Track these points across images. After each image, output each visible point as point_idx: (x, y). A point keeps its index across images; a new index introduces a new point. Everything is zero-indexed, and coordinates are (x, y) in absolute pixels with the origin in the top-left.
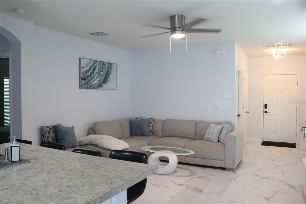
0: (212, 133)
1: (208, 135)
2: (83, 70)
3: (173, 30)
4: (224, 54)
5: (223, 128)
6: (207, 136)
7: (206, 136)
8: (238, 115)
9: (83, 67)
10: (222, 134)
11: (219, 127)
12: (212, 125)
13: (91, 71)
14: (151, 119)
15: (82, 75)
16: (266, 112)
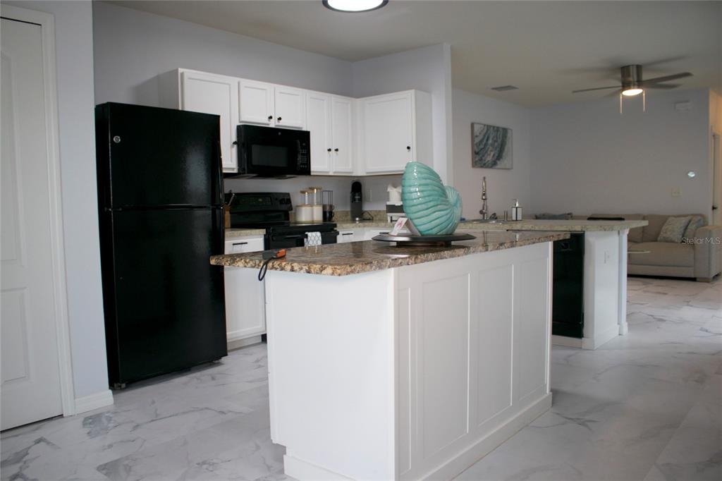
0: (673, 230)
1: (666, 233)
2: (477, 140)
3: (626, 86)
5: (690, 221)
6: (665, 235)
7: (662, 235)
8: (714, 208)
9: (477, 136)
10: (688, 230)
11: (684, 221)
12: (670, 219)
13: (485, 141)
14: (569, 214)
15: (475, 147)
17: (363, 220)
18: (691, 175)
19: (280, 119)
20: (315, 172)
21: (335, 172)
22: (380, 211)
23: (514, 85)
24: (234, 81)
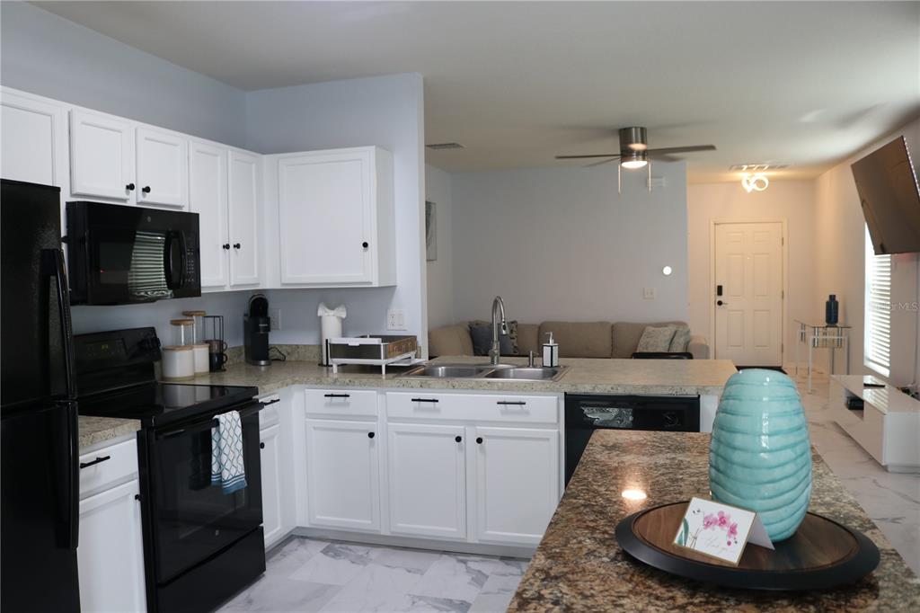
0: (654, 343)
3: (626, 154)
4: (664, 185)
5: (675, 333)
7: (642, 350)
10: (675, 344)
12: (649, 329)
16: (720, 303)
17: (270, 361)
18: (667, 270)
19: (147, 190)
20: (206, 287)
21: (235, 286)
22: (298, 346)
23: (459, 143)
24: (60, 109)
